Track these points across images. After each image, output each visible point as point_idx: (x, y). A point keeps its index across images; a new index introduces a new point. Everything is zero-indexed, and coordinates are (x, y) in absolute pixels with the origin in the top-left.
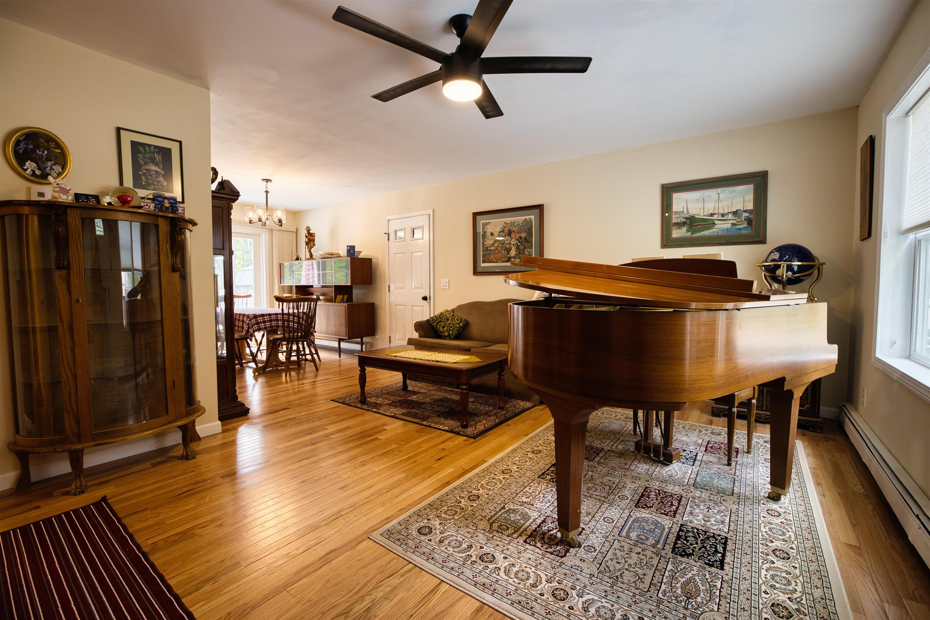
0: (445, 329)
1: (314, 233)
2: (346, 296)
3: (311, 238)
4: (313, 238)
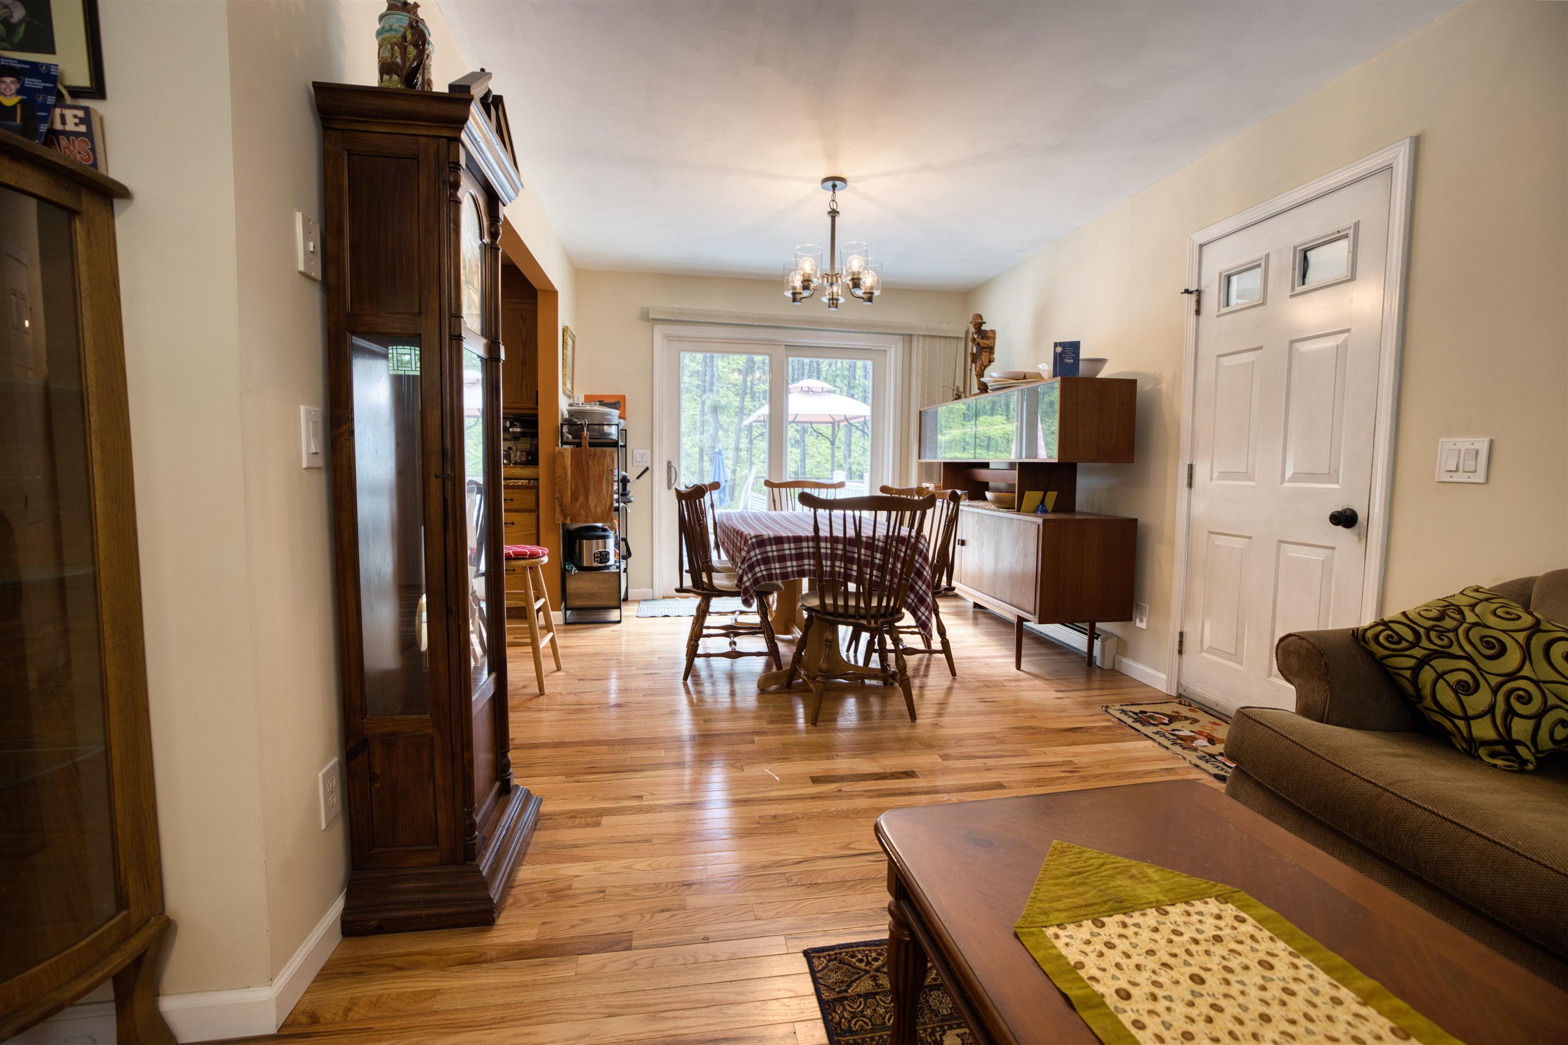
0: (1479, 701)
1: (993, 332)
2: (1052, 496)
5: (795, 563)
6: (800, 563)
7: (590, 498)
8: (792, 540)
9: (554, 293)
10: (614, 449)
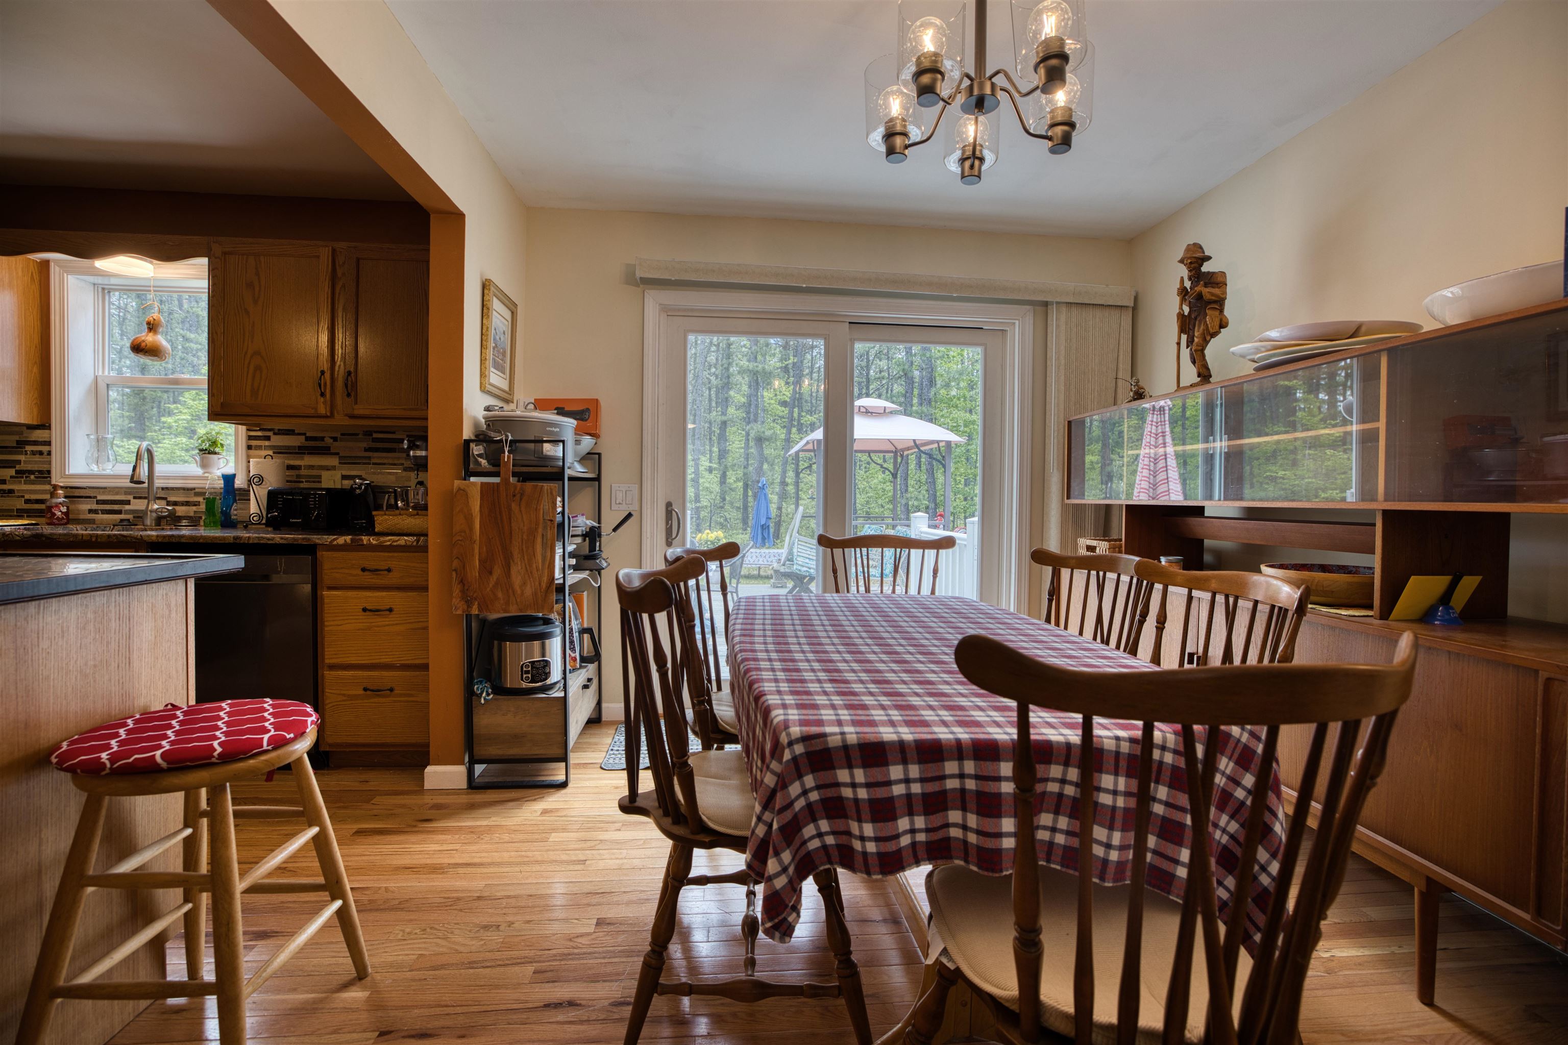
1: (1223, 274)
2: (1469, 584)
3: (1206, 292)
4: (1216, 291)
5: (920, 822)
6: (937, 820)
7: (514, 570)
8: (912, 754)
9: (459, 217)
10: (555, 485)
